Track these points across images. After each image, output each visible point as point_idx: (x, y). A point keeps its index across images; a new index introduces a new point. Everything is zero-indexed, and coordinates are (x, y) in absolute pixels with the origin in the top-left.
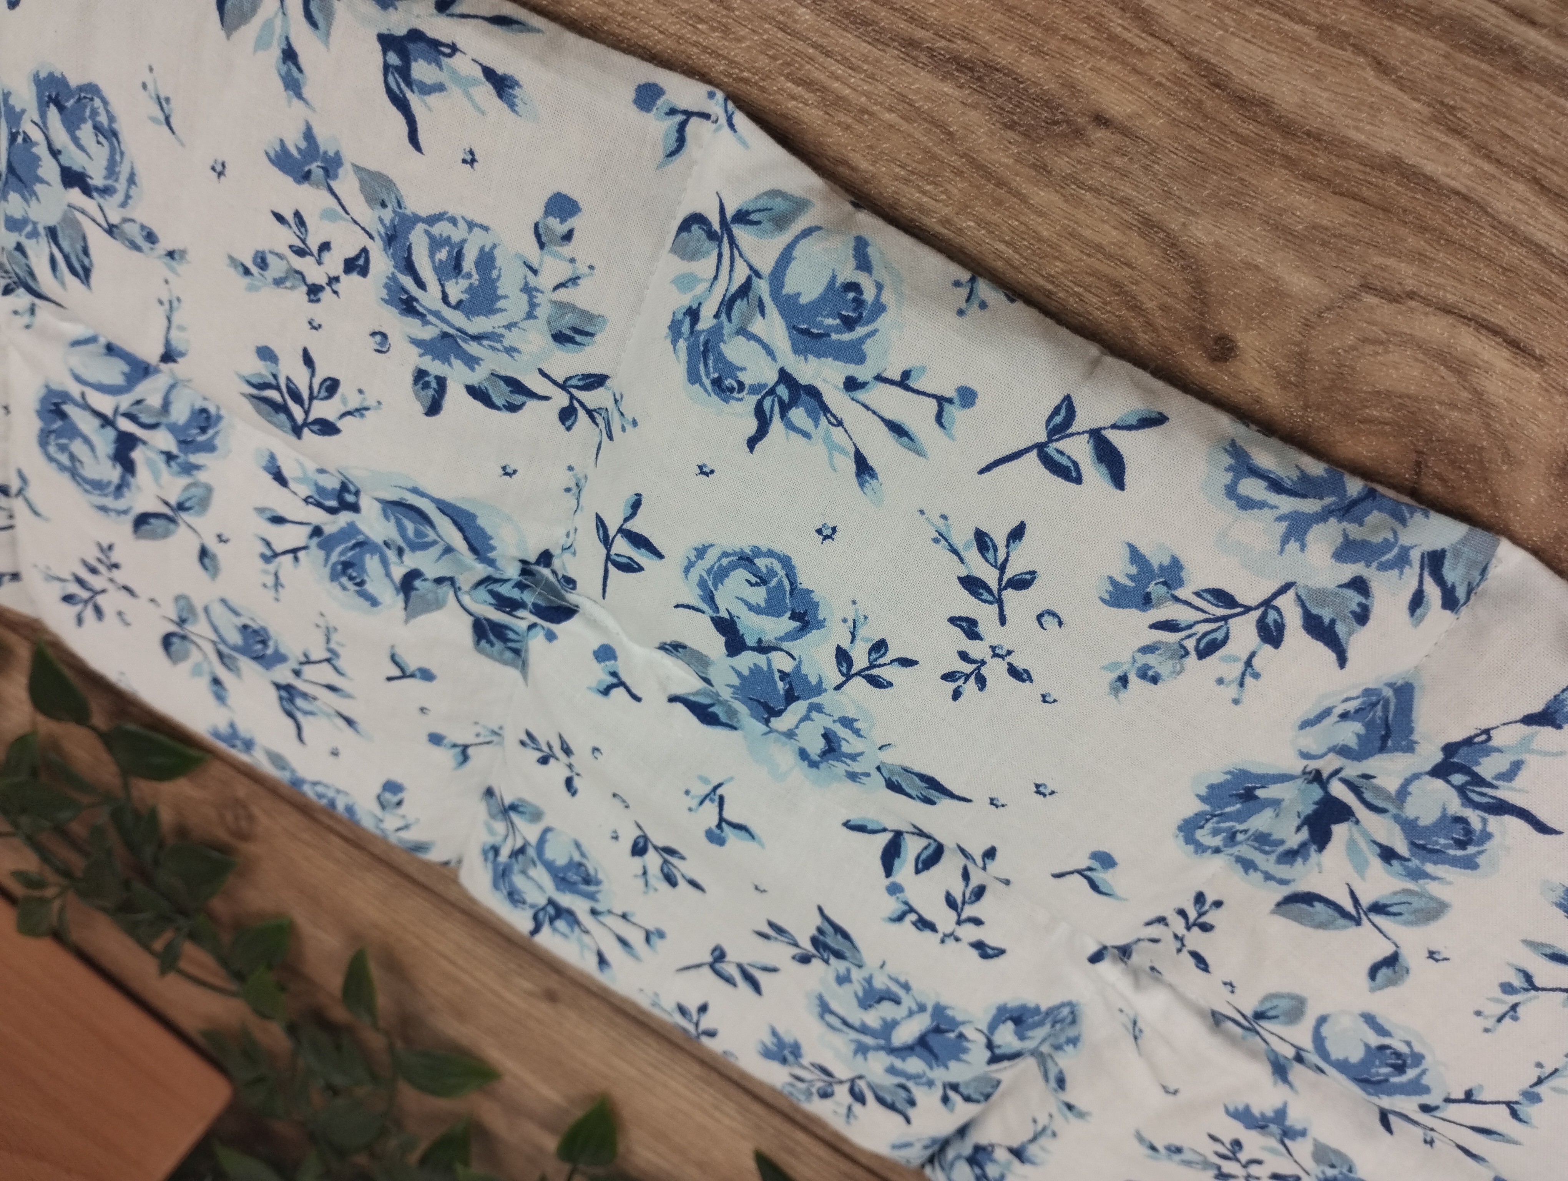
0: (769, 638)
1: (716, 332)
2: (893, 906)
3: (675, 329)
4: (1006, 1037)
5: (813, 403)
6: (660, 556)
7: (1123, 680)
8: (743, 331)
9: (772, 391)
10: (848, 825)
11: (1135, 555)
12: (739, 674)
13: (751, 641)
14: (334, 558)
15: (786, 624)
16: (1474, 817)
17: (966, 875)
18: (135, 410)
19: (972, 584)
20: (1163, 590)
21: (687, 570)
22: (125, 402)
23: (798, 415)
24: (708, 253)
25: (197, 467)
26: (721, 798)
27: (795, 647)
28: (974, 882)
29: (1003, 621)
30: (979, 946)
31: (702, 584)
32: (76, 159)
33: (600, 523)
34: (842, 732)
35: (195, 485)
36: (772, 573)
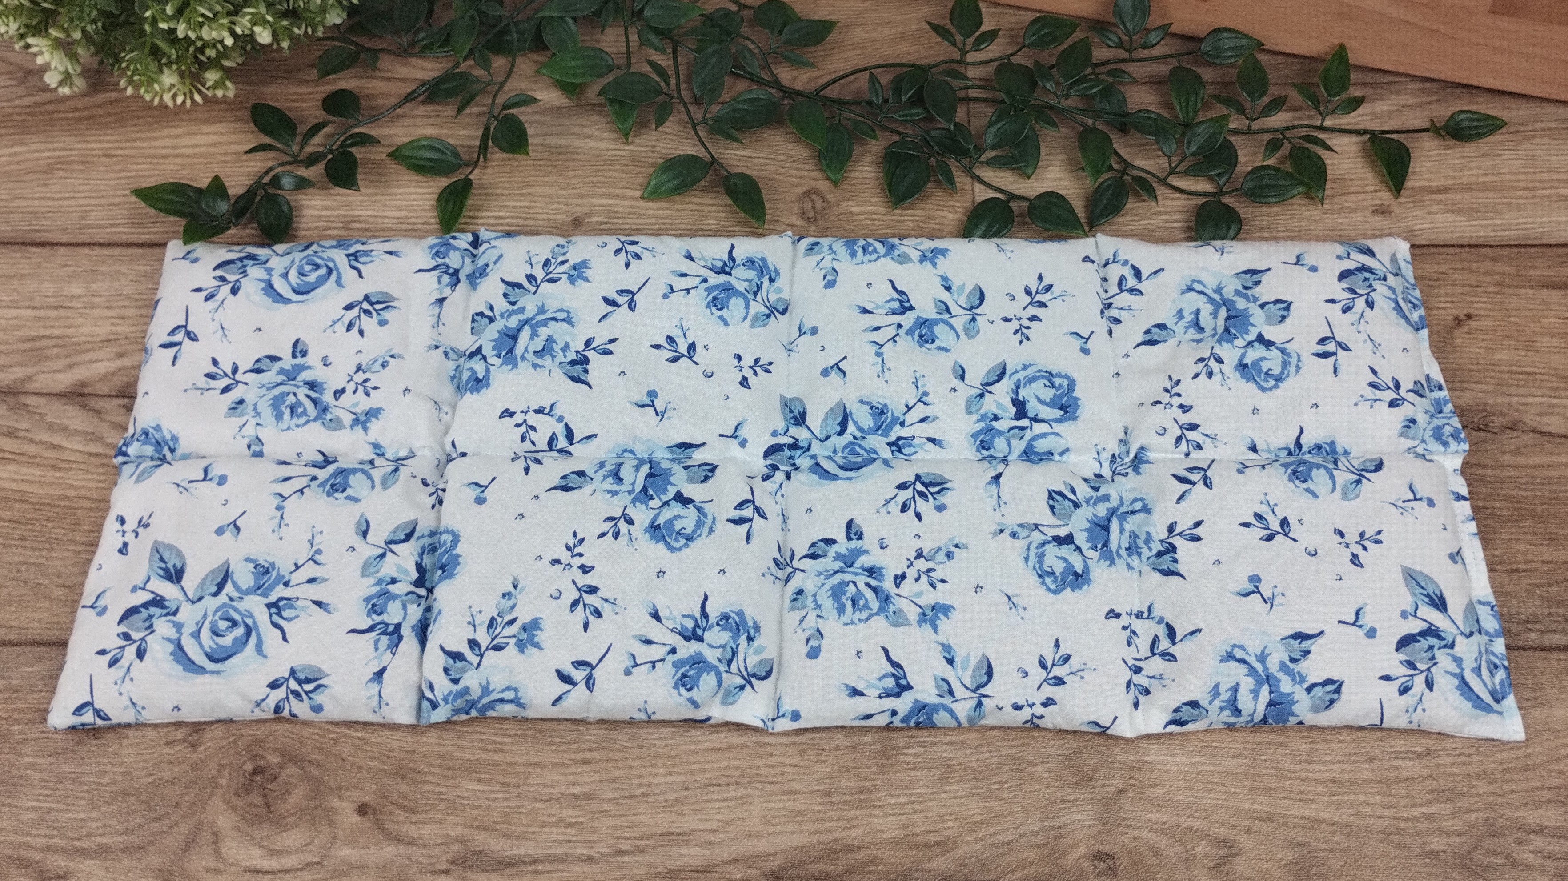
0: (665, 510)
1: (735, 638)
2: (557, 411)
3: (757, 628)
4: (479, 367)
5: (685, 634)
6: (728, 520)
7: (515, 586)
8: (723, 647)
9: (704, 630)
10: (595, 435)
11: (538, 646)
12: (672, 484)
13: (673, 503)
14: (890, 414)
15: (660, 521)
16: (377, 619)
17: (533, 443)
18: (1022, 432)
19: (593, 590)
20: (521, 637)
21: (714, 519)
22: (1028, 435)
23: (690, 624)
24: (753, 668)
25: (979, 421)
26: (657, 415)
27: (653, 513)
28: (528, 441)
29: (574, 582)
30: (512, 414)
31: (705, 515)
32: (1066, 551)
33: (764, 517)
34: (615, 487)
35: (977, 411)
36: (676, 540)
